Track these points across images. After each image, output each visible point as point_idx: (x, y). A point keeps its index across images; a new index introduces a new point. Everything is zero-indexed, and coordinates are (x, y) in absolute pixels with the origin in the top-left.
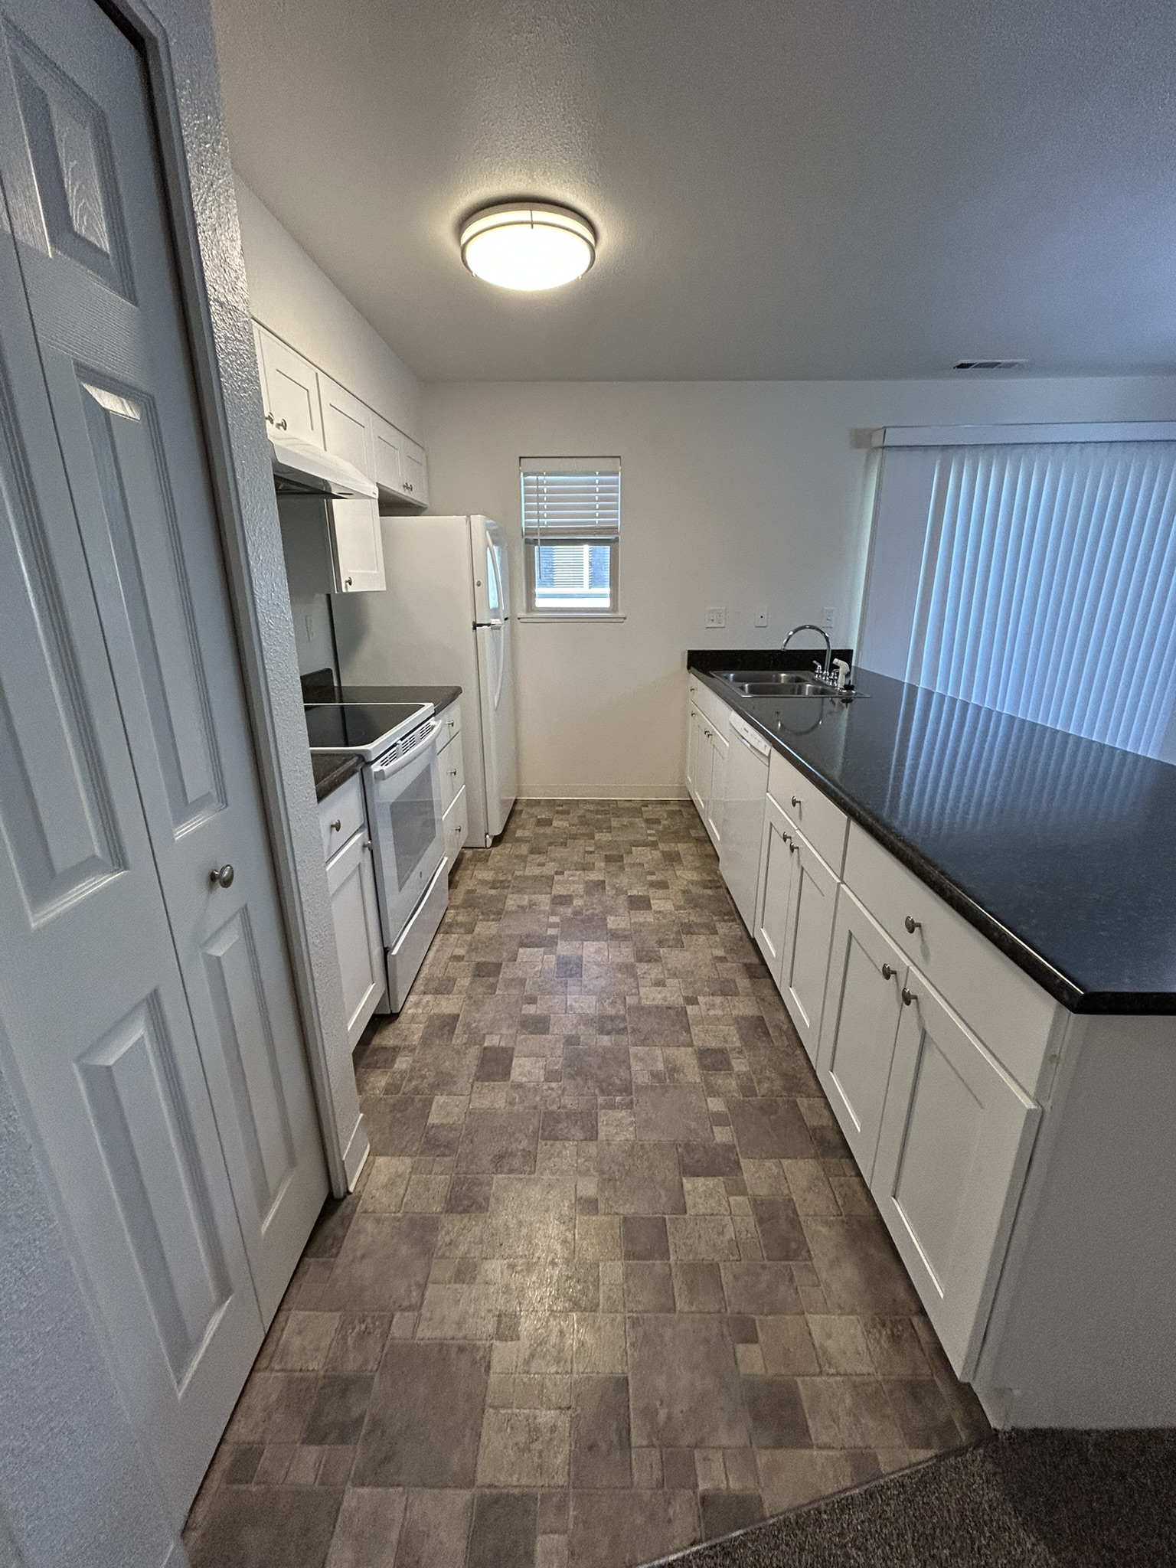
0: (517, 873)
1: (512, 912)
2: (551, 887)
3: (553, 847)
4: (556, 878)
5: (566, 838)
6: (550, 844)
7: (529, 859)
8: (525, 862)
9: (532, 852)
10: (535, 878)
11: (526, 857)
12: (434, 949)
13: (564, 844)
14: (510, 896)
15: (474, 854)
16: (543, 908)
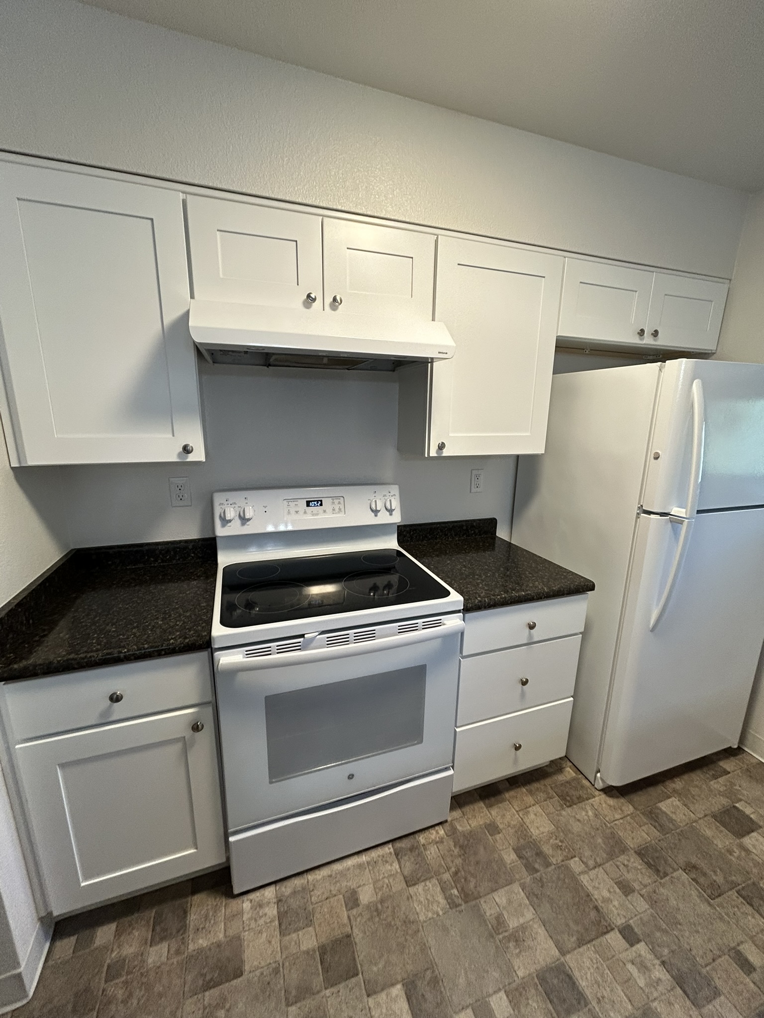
0: (575, 865)
1: (480, 916)
2: (581, 943)
3: (684, 877)
4: (614, 939)
5: (733, 885)
6: (690, 868)
7: (623, 858)
8: (611, 856)
9: (641, 853)
10: (584, 899)
11: (624, 850)
12: (364, 858)
13: (714, 893)
14: (516, 888)
15: (574, 779)
16: (516, 963)
